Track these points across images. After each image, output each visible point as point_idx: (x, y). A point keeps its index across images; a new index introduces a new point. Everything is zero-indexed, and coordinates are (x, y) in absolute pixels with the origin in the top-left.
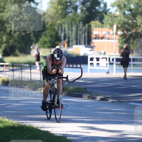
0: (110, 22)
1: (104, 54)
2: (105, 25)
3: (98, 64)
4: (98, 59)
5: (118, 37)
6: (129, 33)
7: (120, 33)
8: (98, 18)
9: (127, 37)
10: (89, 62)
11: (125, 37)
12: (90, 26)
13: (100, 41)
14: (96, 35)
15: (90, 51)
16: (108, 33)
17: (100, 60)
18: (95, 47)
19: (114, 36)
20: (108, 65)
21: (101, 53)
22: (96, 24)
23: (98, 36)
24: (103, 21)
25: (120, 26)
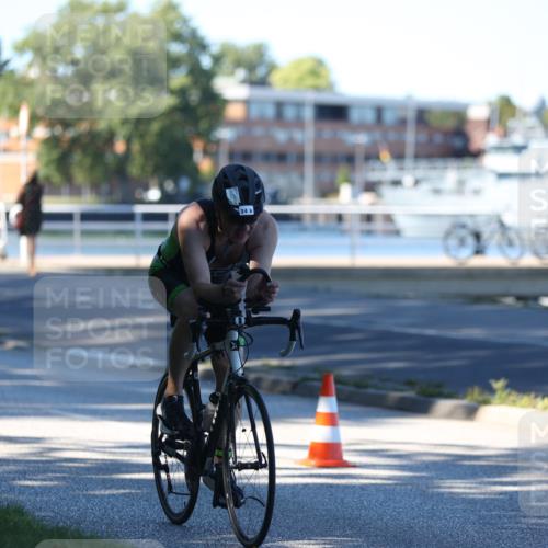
0: (10, 98)
5: (33, 146)
7: (41, 132)
19: (23, 142)
20: (4, 232)
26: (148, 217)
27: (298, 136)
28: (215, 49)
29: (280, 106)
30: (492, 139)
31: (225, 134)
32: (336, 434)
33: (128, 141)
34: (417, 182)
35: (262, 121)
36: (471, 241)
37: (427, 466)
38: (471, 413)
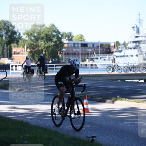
0: (22, 44)
1: (20, 63)
2: (20, 45)
3: (16, 69)
4: (16, 66)
5: (27, 53)
6: (34, 50)
7: (28, 50)
8: (15, 42)
9: (33, 53)
10: (11, 68)
11: (31, 53)
12: (11, 47)
13: (17, 55)
14: (14, 52)
15: (11, 61)
16: (21, 51)
17: (17, 67)
18: (14, 59)
19: (25, 52)
20: (22, 69)
21: (18, 63)
22: (14, 45)
23: (15, 52)
24: (18, 44)
25: (28, 46)
26: (50, 66)
27: (78, 50)
28: (61, 34)
29: (74, 44)
30: (115, 50)
31: (64, 50)
32: (88, 107)
33: (45, 52)
34: (101, 58)
35: (71, 47)
36: (112, 69)
37: (105, 112)
38: (113, 102)
